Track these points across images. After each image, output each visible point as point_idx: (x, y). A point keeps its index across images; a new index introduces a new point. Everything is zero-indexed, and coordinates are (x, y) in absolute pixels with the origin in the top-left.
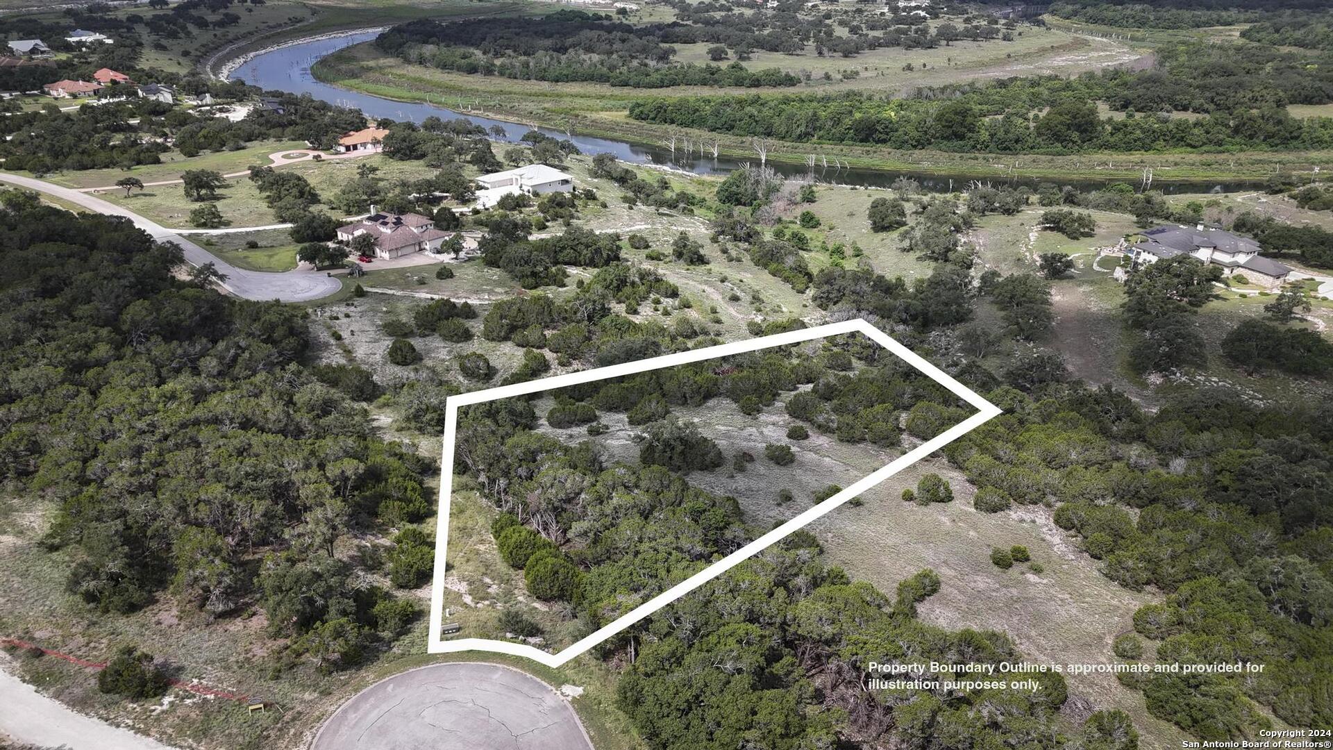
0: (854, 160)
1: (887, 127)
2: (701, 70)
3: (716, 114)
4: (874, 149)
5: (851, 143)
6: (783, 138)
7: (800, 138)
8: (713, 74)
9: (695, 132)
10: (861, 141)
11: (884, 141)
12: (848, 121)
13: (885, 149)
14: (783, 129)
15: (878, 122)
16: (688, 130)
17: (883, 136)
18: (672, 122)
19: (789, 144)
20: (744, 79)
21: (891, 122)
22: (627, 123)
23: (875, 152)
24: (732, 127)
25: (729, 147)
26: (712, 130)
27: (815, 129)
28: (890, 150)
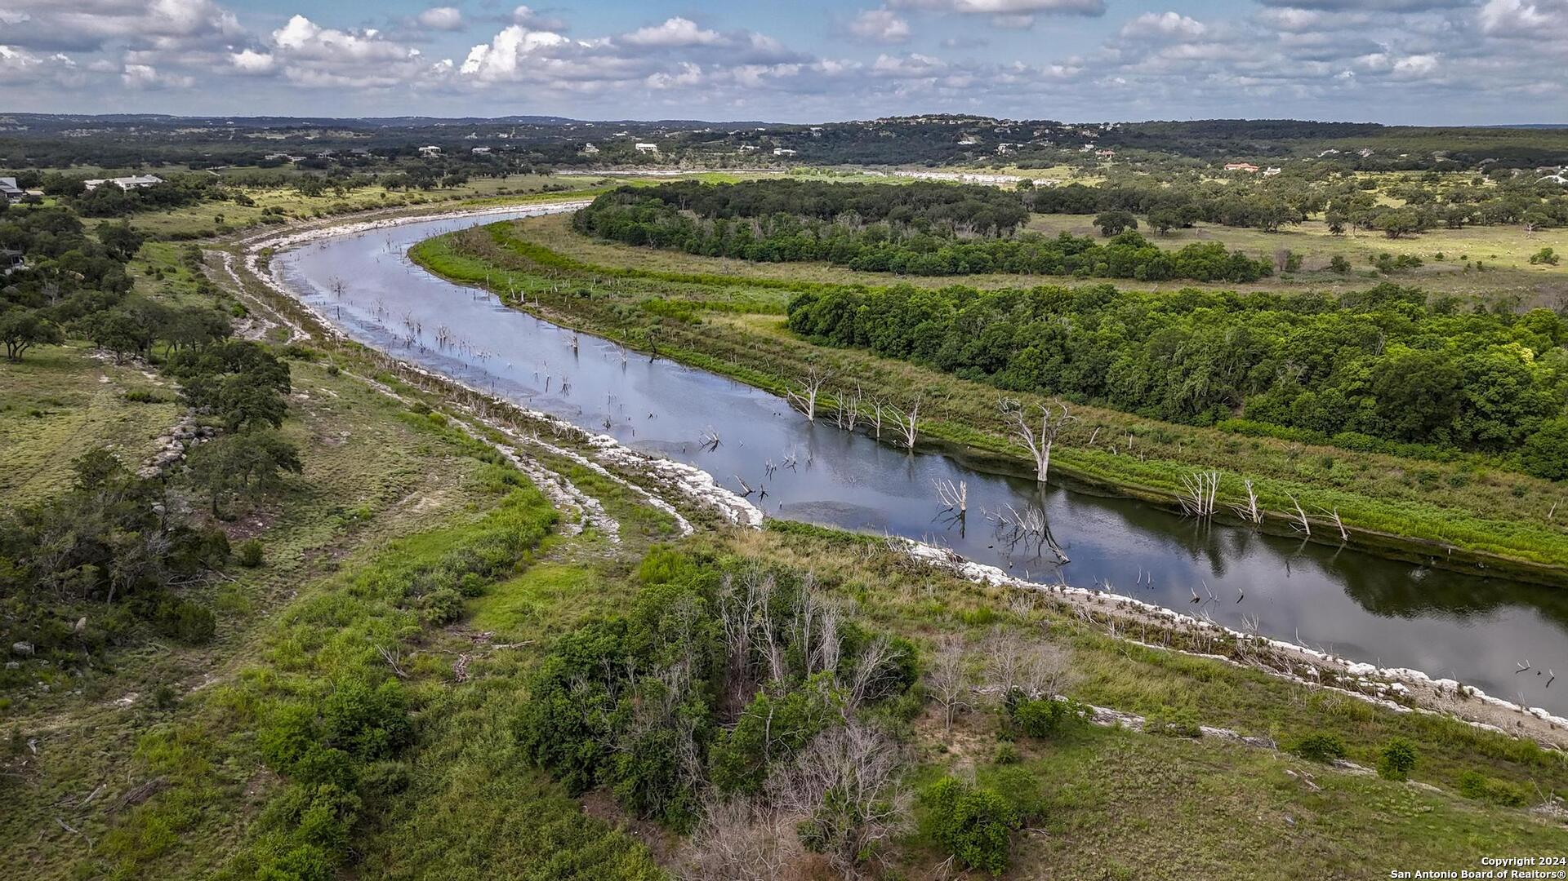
0: (1373, 508)
1: (1509, 397)
2: (1048, 247)
3: (965, 329)
4: (1451, 468)
5: (1365, 439)
6: (1134, 406)
7: (1187, 410)
8: (1072, 252)
9: (906, 369)
10: (1408, 436)
11: (1498, 445)
12: (1357, 367)
13: (1504, 474)
14: (1137, 379)
15: (1475, 377)
16: (888, 365)
17: (1496, 429)
18: (866, 342)
19: (1148, 425)
20: (1135, 262)
21: (1526, 381)
22: (766, 341)
23: (1458, 483)
24: (1002, 363)
25: (968, 419)
26: (948, 370)
27: (1241, 384)
28: (1521, 480)
